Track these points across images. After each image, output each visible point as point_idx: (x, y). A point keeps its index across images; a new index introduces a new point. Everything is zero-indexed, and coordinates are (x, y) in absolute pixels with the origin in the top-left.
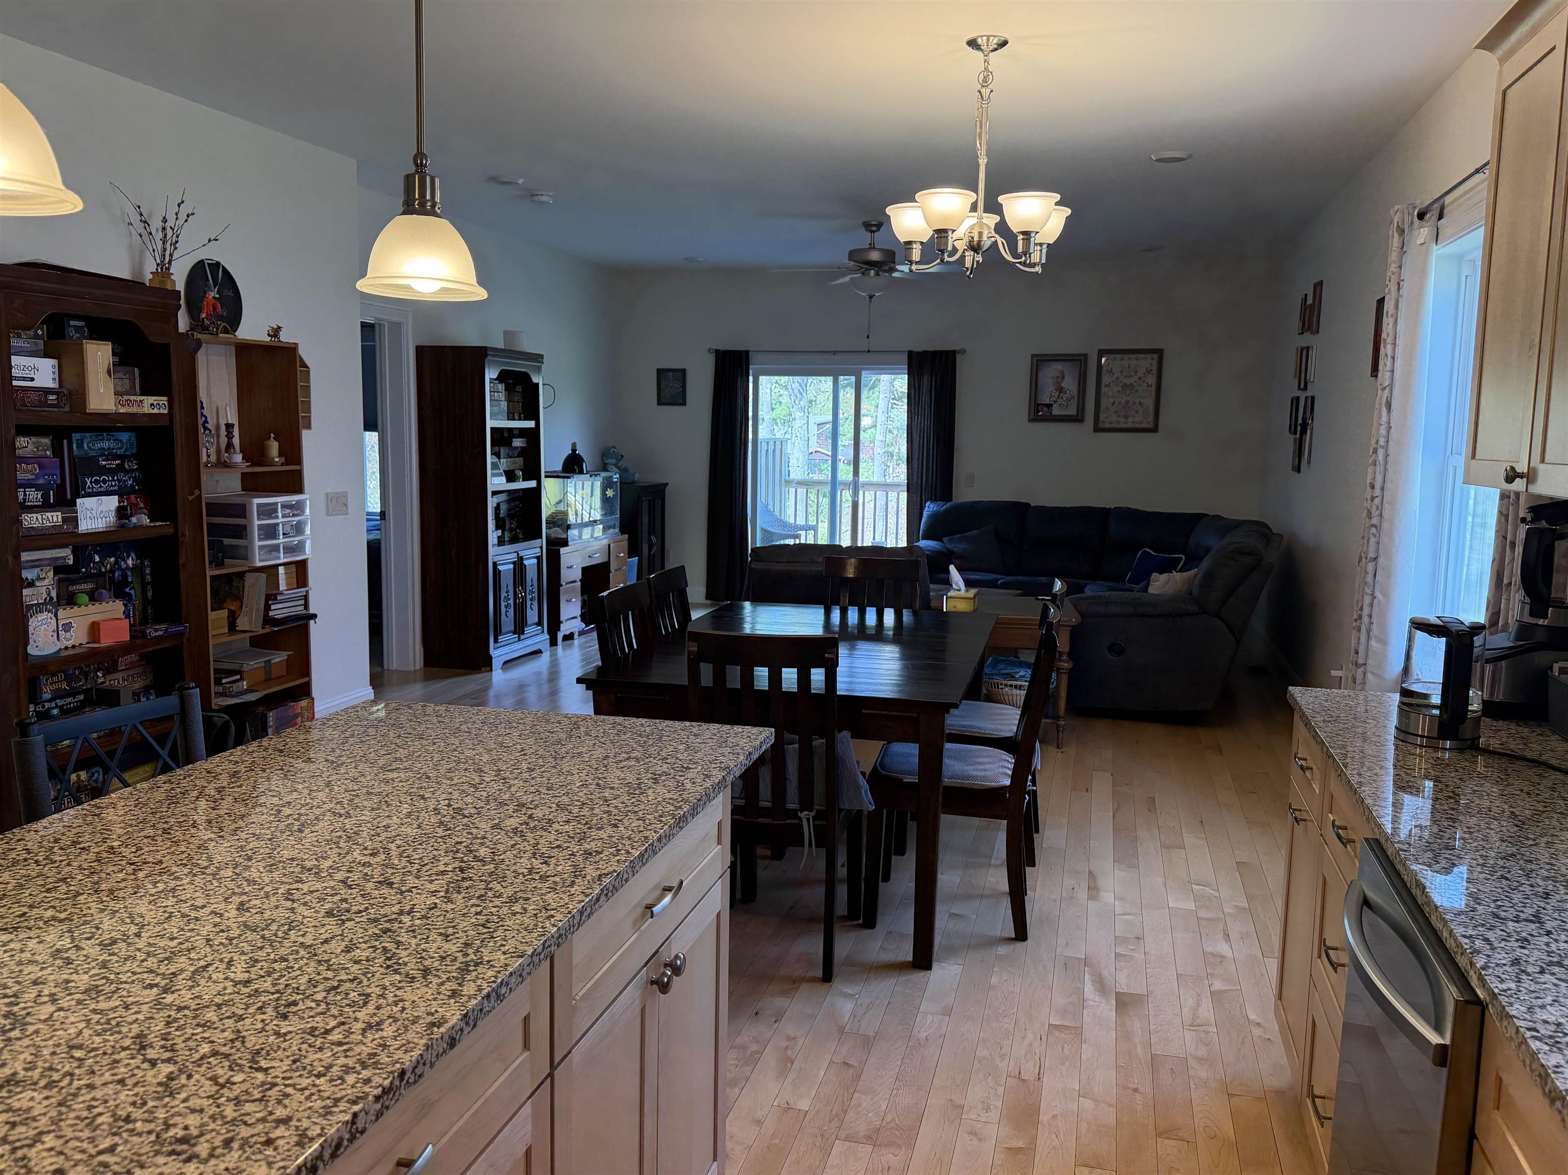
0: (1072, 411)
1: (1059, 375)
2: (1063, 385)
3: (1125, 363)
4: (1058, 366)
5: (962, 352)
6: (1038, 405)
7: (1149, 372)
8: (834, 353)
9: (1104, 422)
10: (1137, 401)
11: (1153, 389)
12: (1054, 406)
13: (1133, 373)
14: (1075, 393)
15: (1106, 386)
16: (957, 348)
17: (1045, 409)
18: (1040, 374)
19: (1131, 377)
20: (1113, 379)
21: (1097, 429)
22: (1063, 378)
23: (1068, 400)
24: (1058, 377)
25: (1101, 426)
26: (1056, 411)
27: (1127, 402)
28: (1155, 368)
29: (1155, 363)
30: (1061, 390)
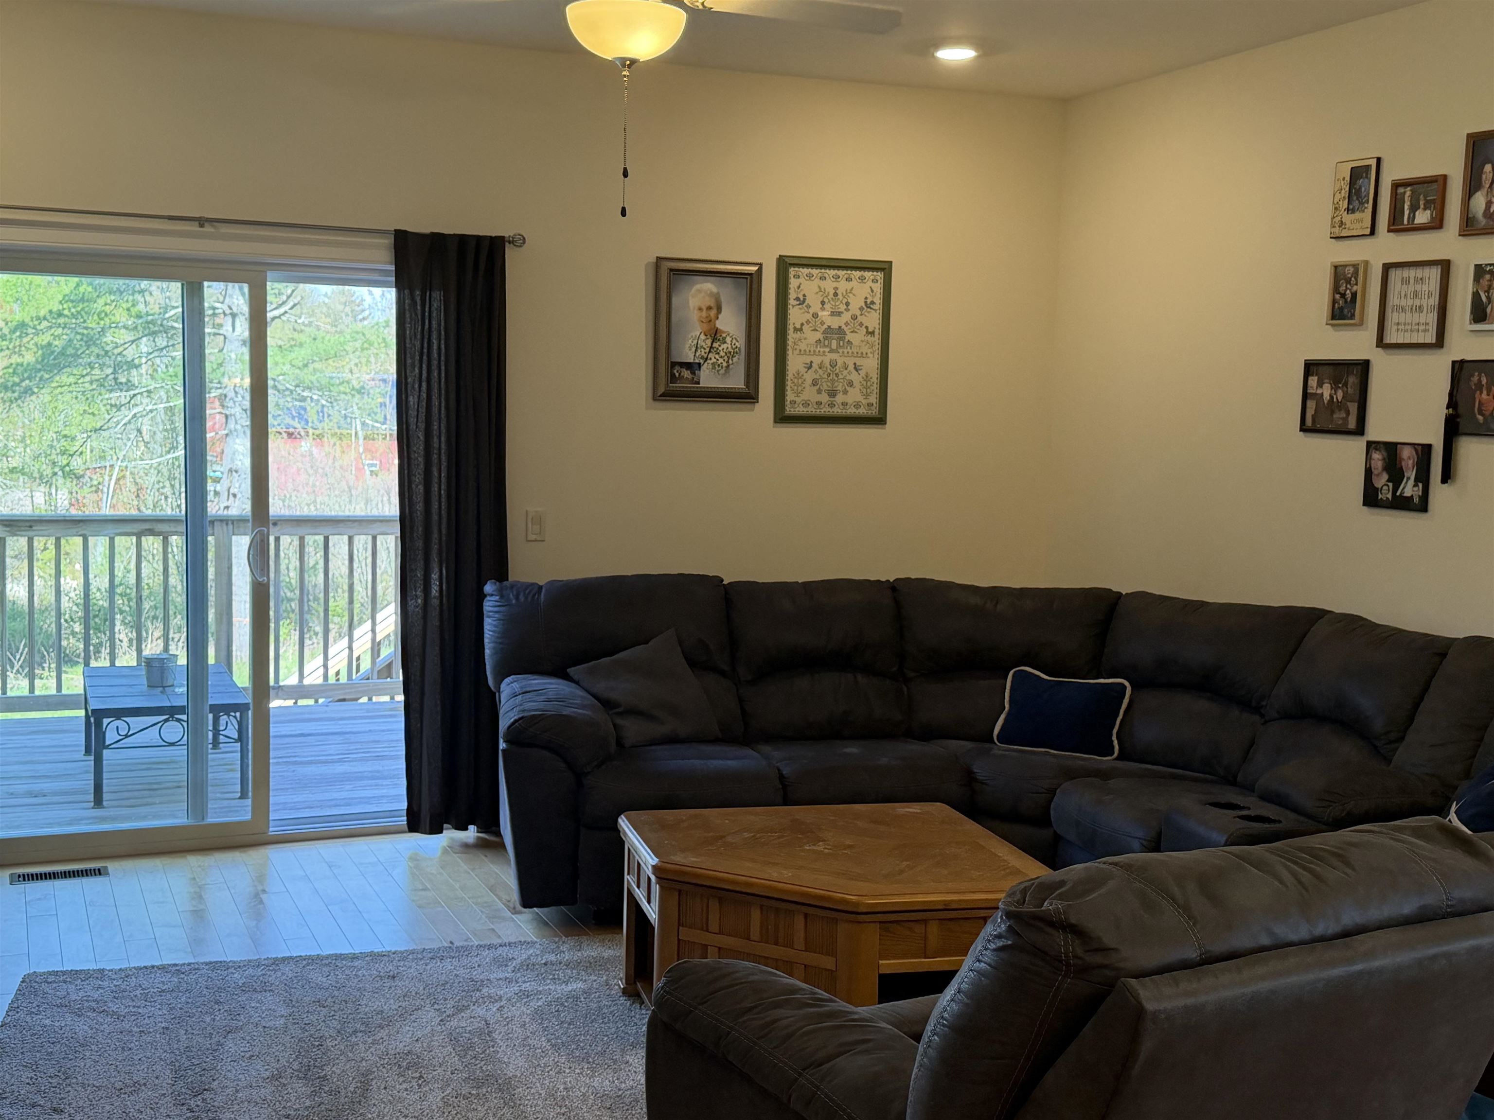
0: (736, 381)
1: (712, 303)
2: (719, 324)
3: (829, 286)
4: (709, 286)
5: (519, 241)
6: (674, 364)
7: (869, 305)
8: (202, 222)
9: (793, 402)
10: (850, 362)
11: (877, 339)
12: (704, 367)
13: (842, 308)
14: (741, 343)
15: (796, 330)
16: (506, 234)
17: (686, 374)
18: (675, 301)
19: (839, 314)
20: (809, 316)
21: (782, 418)
22: (719, 309)
23: (730, 355)
24: (709, 308)
25: (789, 410)
26: (708, 379)
27: (834, 364)
28: (878, 300)
29: (878, 288)
30: (715, 335)
